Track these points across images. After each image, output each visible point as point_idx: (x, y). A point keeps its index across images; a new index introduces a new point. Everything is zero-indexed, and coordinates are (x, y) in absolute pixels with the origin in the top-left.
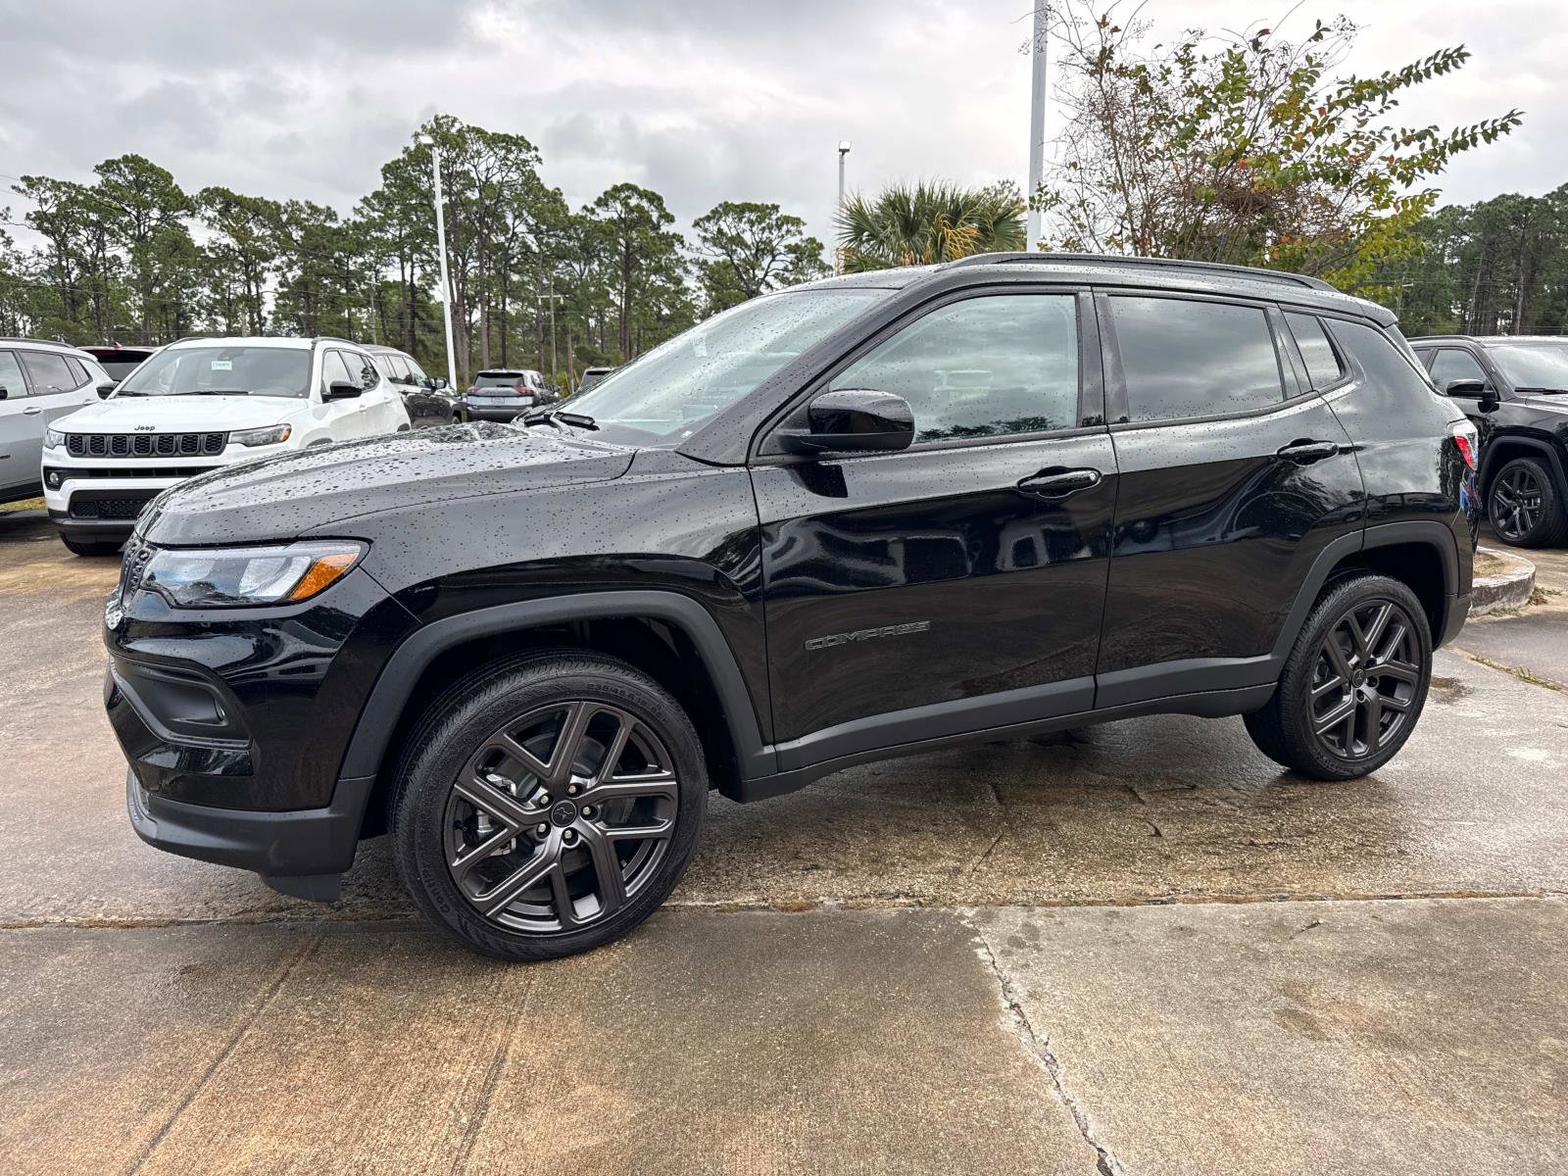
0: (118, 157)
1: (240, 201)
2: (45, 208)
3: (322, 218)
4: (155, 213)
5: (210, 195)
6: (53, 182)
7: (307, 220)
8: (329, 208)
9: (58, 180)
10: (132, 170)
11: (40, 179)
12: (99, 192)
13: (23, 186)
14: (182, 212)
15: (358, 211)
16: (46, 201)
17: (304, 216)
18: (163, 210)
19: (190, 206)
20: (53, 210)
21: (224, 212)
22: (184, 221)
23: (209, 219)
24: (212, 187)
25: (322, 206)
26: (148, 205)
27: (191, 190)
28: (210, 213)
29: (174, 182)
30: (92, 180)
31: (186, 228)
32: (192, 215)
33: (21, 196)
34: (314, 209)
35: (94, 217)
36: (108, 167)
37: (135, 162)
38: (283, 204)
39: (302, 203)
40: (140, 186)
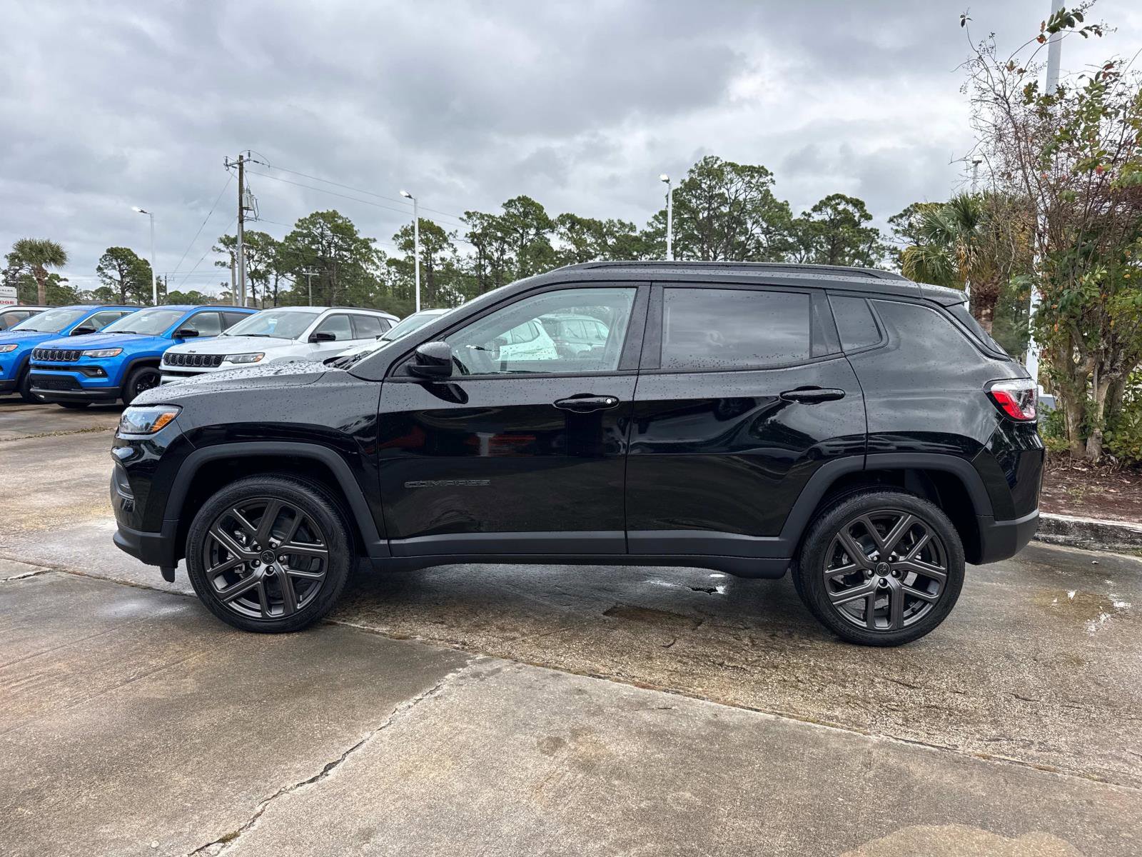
0: (515, 198)
1: (580, 222)
2: (475, 230)
3: (627, 230)
4: (532, 231)
5: (563, 219)
6: (481, 214)
7: (617, 232)
8: (631, 223)
9: (483, 213)
10: (523, 205)
11: (474, 213)
12: (503, 219)
13: (465, 217)
14: (547, 230)
15: (650, 224)
16: (476, 226)
17: (616, 229)
18: (538, 229)
19: (551, 226)
20: (480, 231)
21: (571, 229)
22: (548, 236)
23: (561, 234)
24: (565, 214)
25: (627, 222)
26: (529, 226)
27: (553, 216)
28: (562, 230)
29: (544, 211)
30: (499, 212)
31: (549, 240)
32: (553, 232)
33: (464, 223)
34: (622, 225)
35: (499, 234)
36: (510, 204)
37: (524, 201)
38: (604, 222)
39: (616, 221)
40: (526, 214)
